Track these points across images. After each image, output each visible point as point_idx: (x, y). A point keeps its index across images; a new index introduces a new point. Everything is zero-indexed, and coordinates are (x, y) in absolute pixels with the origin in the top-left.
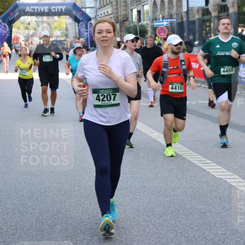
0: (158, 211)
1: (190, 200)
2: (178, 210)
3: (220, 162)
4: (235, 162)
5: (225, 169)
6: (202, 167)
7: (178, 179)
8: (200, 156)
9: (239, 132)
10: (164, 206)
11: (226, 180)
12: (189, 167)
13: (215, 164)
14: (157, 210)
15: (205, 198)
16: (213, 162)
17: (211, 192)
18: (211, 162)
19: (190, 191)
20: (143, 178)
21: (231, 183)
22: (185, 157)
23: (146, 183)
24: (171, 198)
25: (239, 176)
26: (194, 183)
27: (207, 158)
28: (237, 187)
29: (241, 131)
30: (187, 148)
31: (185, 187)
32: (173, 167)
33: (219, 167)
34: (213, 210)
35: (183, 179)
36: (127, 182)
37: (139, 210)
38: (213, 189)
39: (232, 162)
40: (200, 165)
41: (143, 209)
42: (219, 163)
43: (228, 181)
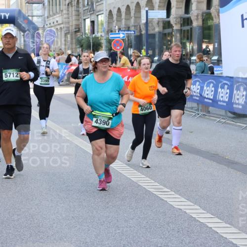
0: (108, 244)
1: (144, 232)
2: (131, 244)
3: (180, 191)
4: (196, 191)
5: (185, 198)
6: (159, 196)
7: (132, 209)
8: (157, 184)
9: (201, 158)
10: (115, 239)
11: (185, 210)
12: (144, 195)
13: (173, 193)
14: (106, 243)
15: (161, 230)
16: (171, 191)
17: (168, 223)
18: (170, 190)
19: (145, 223)
20: (92, 207)
21: (191, 214)
22: (140, 184)
23: (95, 213)
24: (122, 230)
25: (200, 206)
26: (150, 213)
27: (165, 186)
28: (197, 219)
29: (203, 157)
30: (143, 174)
31: (139, 218)
32: (126, 195)
33: (177, 196)
34: (170, 244)
35: (137, 209)
36: (74, 211)
37: (86, 243)
38: (171, 221)
39: (193, 191)
40: (157, 193)
41: (91, 242)
42: (177, 192)
43: (188, 211)
